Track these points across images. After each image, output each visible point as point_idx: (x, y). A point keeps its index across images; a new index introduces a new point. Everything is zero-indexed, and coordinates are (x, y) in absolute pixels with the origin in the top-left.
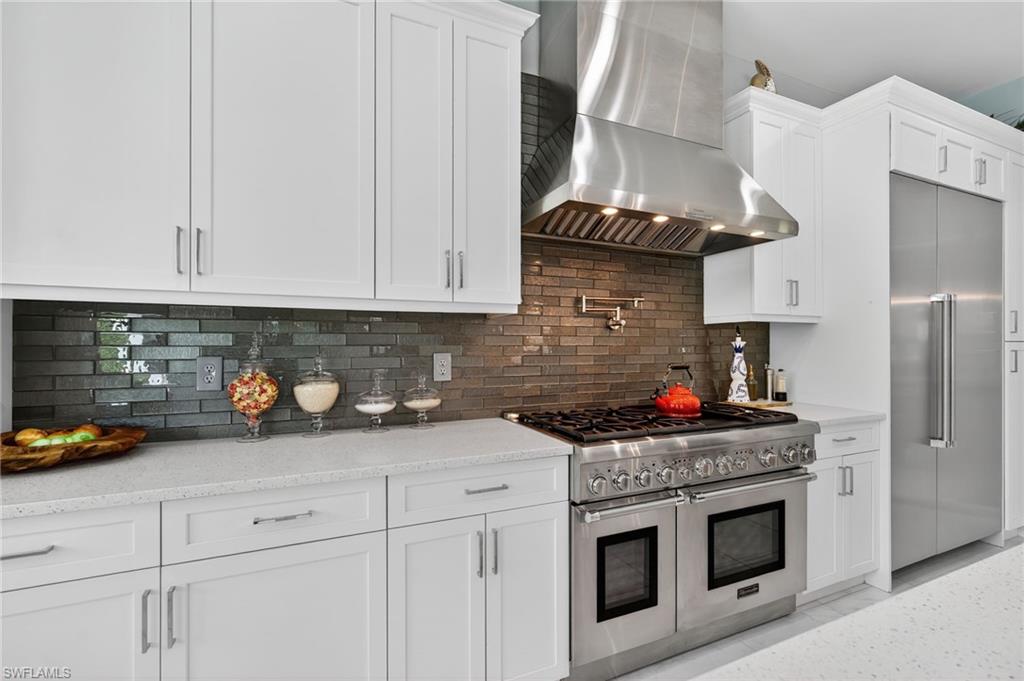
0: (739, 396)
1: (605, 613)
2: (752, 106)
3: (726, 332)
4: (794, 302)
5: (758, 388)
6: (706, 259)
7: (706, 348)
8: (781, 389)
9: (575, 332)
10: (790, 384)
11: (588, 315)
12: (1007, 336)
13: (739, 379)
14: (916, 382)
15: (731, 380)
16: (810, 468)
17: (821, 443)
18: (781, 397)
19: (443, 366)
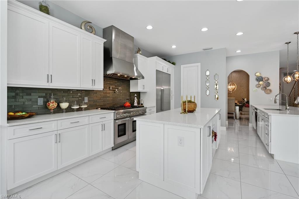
0: (136, 104)
1: (119, 136)
2: (138, 56)
3: (133, 93)
4: (144, 89)
5: (138, 103)
6: (130, 81)
7: (130, 96)
8: (142, 103)
9: (109, 93)
10: (143, 102)
11: (112, 90)
12: (171, 94)
13: (136, 101)
14: (159, 102)
15: (134, 102)
16: (146, 114)
17: (147, 110)
18: (142, 104)
19: (86, 100)
